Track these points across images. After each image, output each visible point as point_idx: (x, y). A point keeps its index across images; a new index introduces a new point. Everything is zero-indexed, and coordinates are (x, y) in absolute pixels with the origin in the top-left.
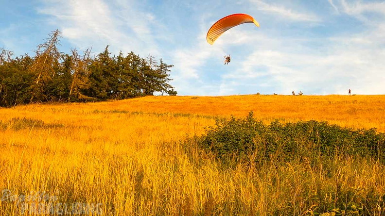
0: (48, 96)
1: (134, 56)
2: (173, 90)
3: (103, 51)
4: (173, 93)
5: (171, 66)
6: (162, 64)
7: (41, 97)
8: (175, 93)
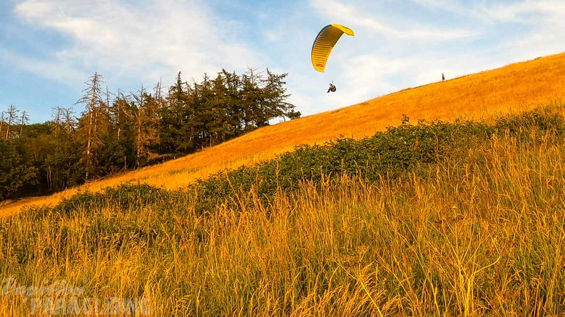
0: (108, 168)
1: (228, 75)
2: (293, 111)
3: (174, 83)
4: (295, 116)
5: (284, 76)
6: (271, 75)
7: (97, 170)
8: (298, 114)
